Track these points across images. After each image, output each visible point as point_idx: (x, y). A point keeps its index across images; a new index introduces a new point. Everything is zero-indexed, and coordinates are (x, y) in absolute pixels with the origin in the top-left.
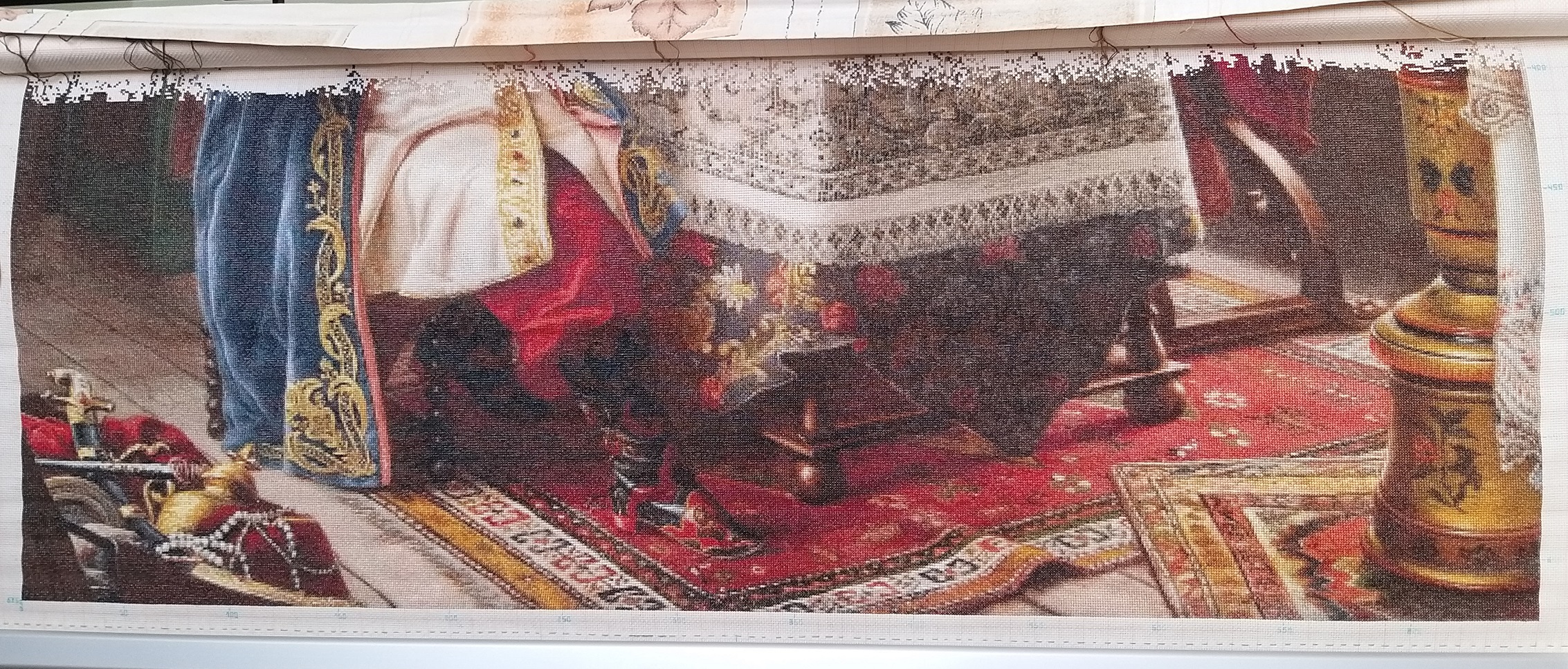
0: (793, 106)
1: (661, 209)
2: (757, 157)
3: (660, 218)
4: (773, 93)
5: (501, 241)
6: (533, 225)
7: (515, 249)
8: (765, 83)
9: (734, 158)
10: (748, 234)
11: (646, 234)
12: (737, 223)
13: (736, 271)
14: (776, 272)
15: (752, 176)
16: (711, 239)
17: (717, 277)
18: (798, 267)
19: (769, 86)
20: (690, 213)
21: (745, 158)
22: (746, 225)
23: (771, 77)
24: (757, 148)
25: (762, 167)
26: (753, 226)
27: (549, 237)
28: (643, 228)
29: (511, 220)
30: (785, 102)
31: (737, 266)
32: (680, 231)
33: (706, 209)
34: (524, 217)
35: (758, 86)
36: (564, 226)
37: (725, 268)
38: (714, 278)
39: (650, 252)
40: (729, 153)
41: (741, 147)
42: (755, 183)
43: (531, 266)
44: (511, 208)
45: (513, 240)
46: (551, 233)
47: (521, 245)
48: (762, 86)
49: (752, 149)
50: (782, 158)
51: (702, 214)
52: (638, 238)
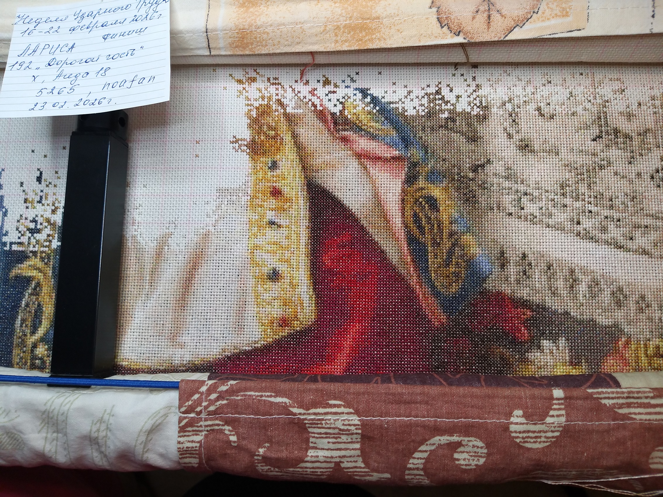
0: (627, 136)
1: (457, 263)
2: (584, 200)
3: (457, 275)
4: (599, 118)
5: (250, 298)
6: (292, 278)
7: (268, 309)
8: (589, 106)
9: (553, 200)
10: (575, 297)
11: (437, 294)
12: (560, 284)
13: (560, 348)
14: (617, 351)
15: (578, 223)
16: (525, 304)
17: (534, 355)
18: (645, 345)
19: (595, 109)
20: (496, 270)
21: (568, 201)
22: (572, 287)
23: (595, 98)
24: (583, 188)
25: (590, 212)
26: (583, 288)
27: (311, 293)
28: (433, 287)
29: (266, 270)
30: (616, 132)
31: (562, 342)
32: (484, 293)
33: (517, 264)
34: (282, 268)
35: (579, 109)
36: (332, 281)
37: (545, 343)
38: (531, 356)
39: (443, 318)
40: (547, 194)
41: (562, 187)
42: (581, 232)
43: (286, 332)
44: (265, 256)
45: (266, 296)
46: (314, 289)
47: (276, 303)
48: (585, 109)
49: (577, 189)
50: (617, 202)
51: (512, 270)
52: (426, 299)
